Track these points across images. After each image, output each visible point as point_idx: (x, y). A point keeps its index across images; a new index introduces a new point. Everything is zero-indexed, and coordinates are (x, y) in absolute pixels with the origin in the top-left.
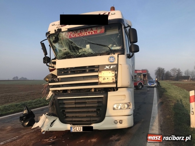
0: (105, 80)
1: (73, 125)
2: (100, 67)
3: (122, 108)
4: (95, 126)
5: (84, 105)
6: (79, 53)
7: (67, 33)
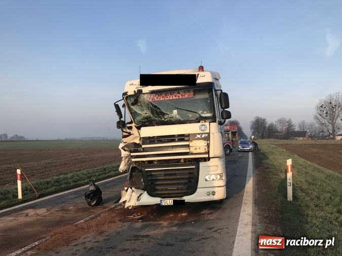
0: (197, 150)
1: (163, 198)
2: (190, 136)
3: (215, 179)
4: (187, 199)
5: (174, 177)
6: (165, 119)
7: (149, 96)
